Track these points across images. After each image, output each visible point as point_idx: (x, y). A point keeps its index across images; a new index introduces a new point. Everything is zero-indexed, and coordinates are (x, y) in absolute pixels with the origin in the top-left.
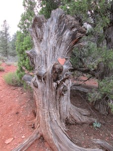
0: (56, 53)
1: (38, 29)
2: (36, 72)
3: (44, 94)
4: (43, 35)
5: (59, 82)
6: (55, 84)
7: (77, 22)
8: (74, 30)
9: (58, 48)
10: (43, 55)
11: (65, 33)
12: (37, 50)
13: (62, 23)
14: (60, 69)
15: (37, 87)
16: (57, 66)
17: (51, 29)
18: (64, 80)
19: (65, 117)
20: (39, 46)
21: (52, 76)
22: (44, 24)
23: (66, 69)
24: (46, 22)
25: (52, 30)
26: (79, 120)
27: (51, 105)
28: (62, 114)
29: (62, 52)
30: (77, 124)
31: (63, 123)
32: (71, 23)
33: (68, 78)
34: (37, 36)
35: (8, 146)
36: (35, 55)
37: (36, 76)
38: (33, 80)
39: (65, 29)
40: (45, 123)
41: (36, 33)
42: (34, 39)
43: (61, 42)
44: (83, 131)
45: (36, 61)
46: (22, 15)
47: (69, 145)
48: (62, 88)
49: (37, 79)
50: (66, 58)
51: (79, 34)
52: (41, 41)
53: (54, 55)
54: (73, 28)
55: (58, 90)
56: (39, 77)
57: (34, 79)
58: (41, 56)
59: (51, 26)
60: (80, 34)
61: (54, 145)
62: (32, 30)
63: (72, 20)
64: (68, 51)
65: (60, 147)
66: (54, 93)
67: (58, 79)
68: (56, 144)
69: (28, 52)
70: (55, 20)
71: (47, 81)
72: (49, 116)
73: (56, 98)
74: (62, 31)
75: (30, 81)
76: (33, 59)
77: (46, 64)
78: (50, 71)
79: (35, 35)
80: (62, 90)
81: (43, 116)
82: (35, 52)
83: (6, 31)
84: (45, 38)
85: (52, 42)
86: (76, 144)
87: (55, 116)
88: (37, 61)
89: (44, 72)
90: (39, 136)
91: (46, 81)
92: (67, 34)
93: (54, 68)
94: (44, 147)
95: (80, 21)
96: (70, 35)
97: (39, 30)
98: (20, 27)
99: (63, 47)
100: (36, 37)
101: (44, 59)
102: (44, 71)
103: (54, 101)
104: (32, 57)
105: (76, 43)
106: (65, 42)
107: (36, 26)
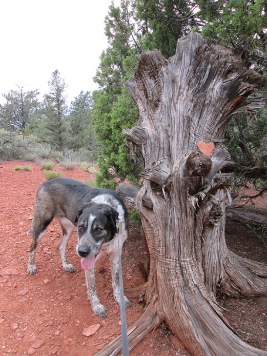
0: (192, 131)
1: (150, 82)
2: (150, 174)
3: (166, 225)
4: (160, 92)
5: (203, 195)
6: (193, 200)
7: (236, 60)
8: (233, 77)
9: (195, 119)
10: (162, 136)
11: (211, 86)
12: (147, 127)
13: (203, 64)
14: (204, 166)
15: (150, 208)
16: (197, 160)
17: (178, 79)
18: (213, 191)
19: (215, 279)
20: (151, 118)
21: (186, 183)
22: (163, 69)
23: (217, 166)
24: (166, 63)
25: (182, 82)
26: (248, 288)
27: (185, 250)
28: (209, 271)
29: (206, 127)
30: (243, 296)
31: (212, 294)
32: (226, 62)
33: (221, 187)
34: (147, 97)
35: (91, 340)
36: (144, 138)
37: (146, 185)
38: (141, 193)
39: (211, 77)
40: (171, 290)
41: (145, 90)
42: (139, 104)
43: (204, 105)
44: (260, 314)
45: (146, 151)
46: (103, 55)
47: (232, 342)
48: (209, 208)
49: (150, 190)
50: (216, 140)
51: (245, 85)
52: (156, 106)
53: (187, 136)
54: (230, 72)
55: (200, 216)
56: (155, 185)
57: (144, 190)
58: (157, 139)
59: (178, 73)
60: (247, 85)
61: (196, 342)
62: (134, 84)
63: (227, 55)
64: (219, 126)
65: (210, 347)
66: (190, 222)
67: (199, 188)
68: (200, 340)
69: (127, 131)
70: (187, 59)
71: (174, 194)
72: (179, 275)
73: (194, 232)
74: (204, 80)
75: (133, 196)
76: (139, 146)
77: (170, 156)
78: (181, 173)
79: (142, 93)
80: (210, 215)
81: (167, 274)
82: (143, 131)
83: (58, 95)
84: (164, 99)
85: (182, 106)
86: (248, 342)
87: (195, 276)
88: (149, 151)
89: (166, 175)
90: (157, 321)
91: (172, 195)
92: (217, 87)
93: (189, 164)
94: (170, 346)
95: (243, 57)
96: (223, 88)
97: (152, 82)
98: (99, 82)
99: (208, 117)
100: (144, 98)
101: (166, 146)
102: (165, 172)
103: (192, 239)
104: (136, 144)
105: (237, 105)
106: (214, 106)
107: (145, 74)
